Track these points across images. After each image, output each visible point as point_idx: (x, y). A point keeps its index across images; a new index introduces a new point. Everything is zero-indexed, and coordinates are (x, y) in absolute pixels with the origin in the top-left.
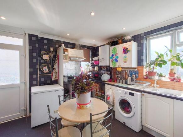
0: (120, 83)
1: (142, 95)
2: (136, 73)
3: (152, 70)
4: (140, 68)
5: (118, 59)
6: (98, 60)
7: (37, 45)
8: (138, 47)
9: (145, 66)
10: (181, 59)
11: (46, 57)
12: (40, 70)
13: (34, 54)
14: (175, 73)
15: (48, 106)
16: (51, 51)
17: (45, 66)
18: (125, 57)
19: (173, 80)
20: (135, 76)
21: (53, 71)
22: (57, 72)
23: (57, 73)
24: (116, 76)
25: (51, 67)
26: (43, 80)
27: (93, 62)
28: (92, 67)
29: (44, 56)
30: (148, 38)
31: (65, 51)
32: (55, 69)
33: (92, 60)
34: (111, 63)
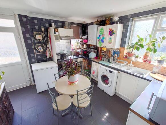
0: (104, 60)
1: (119, 73)
2: (118, 53)
3: (131, 51)
4: (122, 49)
5: (104, 40)
6: (87, 39)
7: (28, 26)
8: (123, 29)
9: (126, 48)
10: (155, 45)
11: (39, 37)
12: (36, 49)
13: (28, 36)
14: (148, 56)
15: (47, 84)
16: (42, 31)
17: (39, 46)
18: (110, 39)
19: (145, 62)
20: (116, 55)
21: (47, 50)
22: (51, 50)
23: (51, 52)
24: (102, 54)
25: (44, 46)
26: (39, 57)
27: (82, 40)
28: (82, 45)
29: (37, 36)
30: (134, 20)
31: (56, 30)
32: (48, 48)
33: (82, 38)
34: (98, 43)
